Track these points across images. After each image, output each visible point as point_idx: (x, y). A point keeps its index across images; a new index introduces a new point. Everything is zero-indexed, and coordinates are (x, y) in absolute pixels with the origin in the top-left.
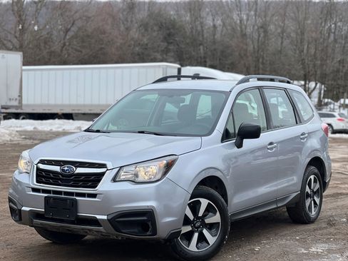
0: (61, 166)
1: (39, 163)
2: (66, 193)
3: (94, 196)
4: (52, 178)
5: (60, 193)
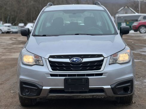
0: (70, 58)
1: (49, 58)
4: (64, 67)
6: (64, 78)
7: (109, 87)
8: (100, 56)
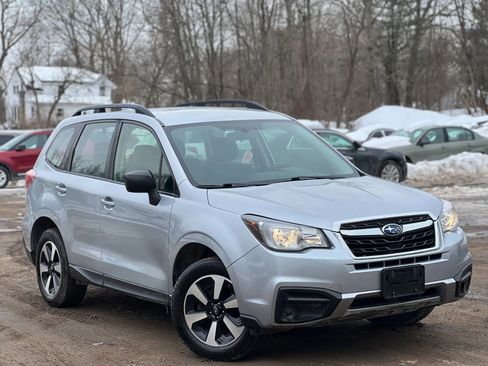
0: (381, 227)
1: (341, 229)
2: (404, 261)
3: (438, 256)
4: (375, 246)
5: (395, 262)
6: (381, 269)
7: (452, 281)
8: (425, 217)
